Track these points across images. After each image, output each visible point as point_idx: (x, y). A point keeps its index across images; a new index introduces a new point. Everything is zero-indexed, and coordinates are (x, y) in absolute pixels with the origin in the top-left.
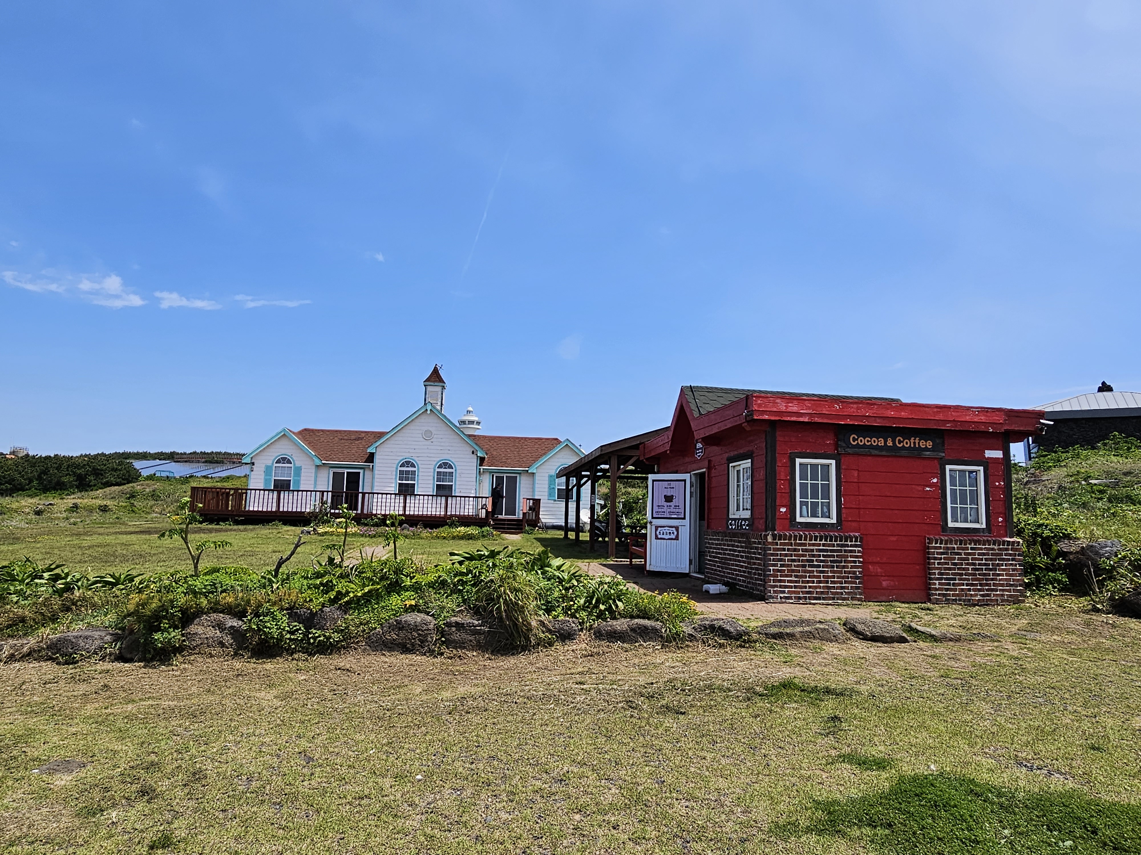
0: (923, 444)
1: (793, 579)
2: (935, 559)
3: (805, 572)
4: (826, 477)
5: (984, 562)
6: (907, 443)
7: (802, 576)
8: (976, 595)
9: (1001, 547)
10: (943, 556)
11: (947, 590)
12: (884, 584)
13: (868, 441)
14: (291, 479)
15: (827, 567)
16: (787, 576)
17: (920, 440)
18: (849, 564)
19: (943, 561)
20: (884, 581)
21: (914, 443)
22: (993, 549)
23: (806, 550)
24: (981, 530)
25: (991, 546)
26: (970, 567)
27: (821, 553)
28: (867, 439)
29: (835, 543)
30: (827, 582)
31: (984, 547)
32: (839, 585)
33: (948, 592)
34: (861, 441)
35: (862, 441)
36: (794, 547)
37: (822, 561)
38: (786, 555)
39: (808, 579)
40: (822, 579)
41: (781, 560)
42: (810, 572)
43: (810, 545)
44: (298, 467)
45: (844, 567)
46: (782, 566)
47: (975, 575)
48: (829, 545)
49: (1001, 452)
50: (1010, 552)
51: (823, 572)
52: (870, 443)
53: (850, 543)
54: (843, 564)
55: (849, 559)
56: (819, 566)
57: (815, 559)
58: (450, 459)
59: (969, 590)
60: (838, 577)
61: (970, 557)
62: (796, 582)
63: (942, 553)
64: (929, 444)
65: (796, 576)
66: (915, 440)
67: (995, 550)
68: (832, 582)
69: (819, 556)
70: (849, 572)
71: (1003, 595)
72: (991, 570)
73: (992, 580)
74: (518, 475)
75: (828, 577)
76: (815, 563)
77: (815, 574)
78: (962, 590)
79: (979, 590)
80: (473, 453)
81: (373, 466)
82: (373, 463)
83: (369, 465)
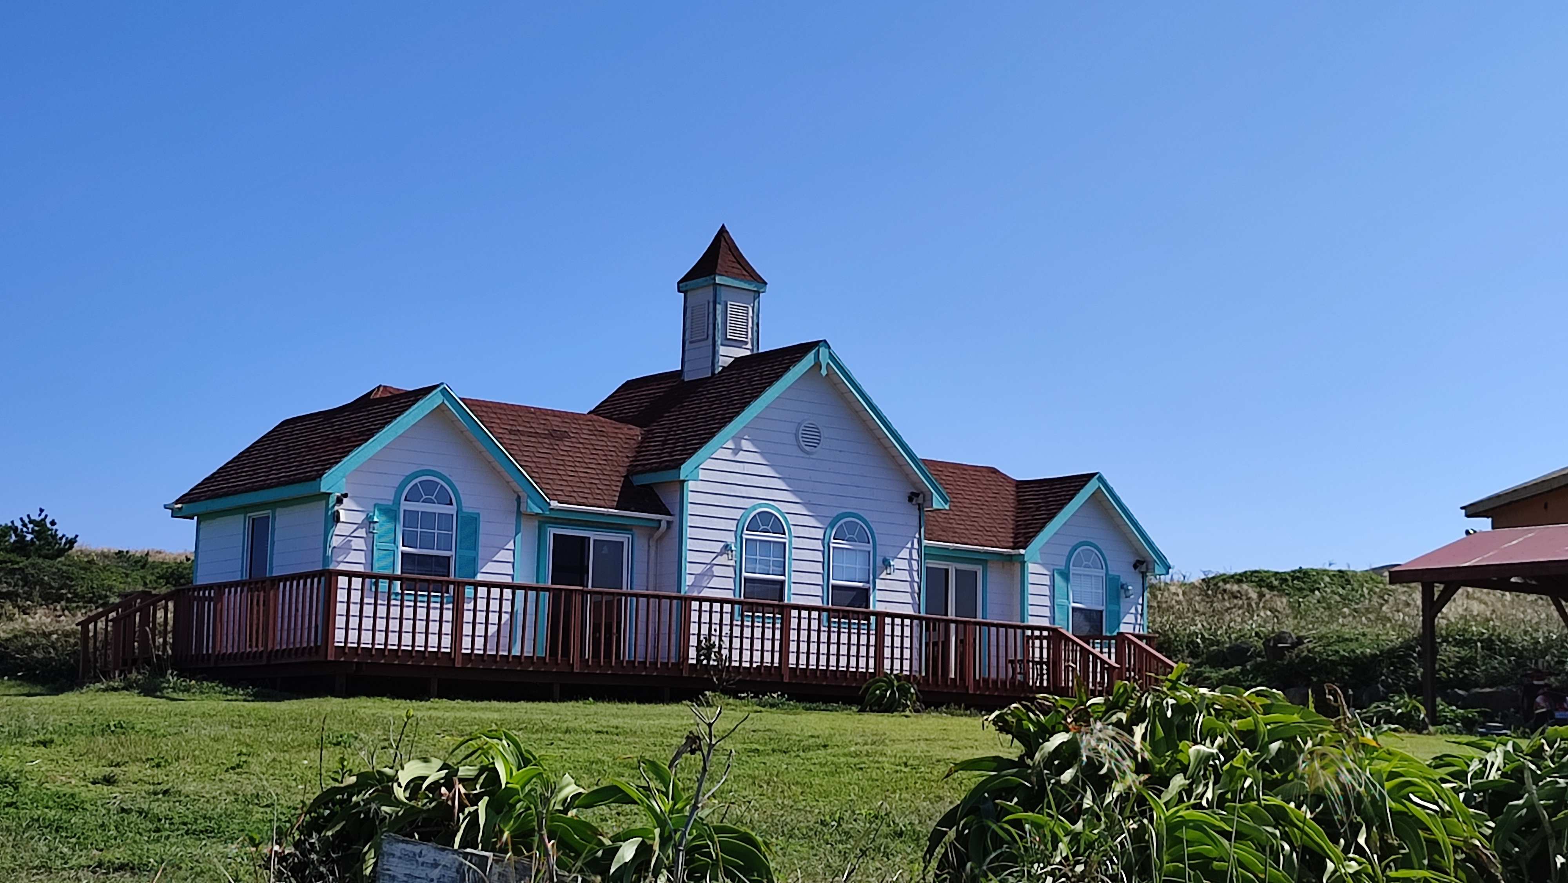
14: (452, 553)
44: (469, 516)
58: (863, 514)
74: (979, 569)
80: (910, 500)
81: (669, 523)
82: (669, 514)
83: (660, 521)
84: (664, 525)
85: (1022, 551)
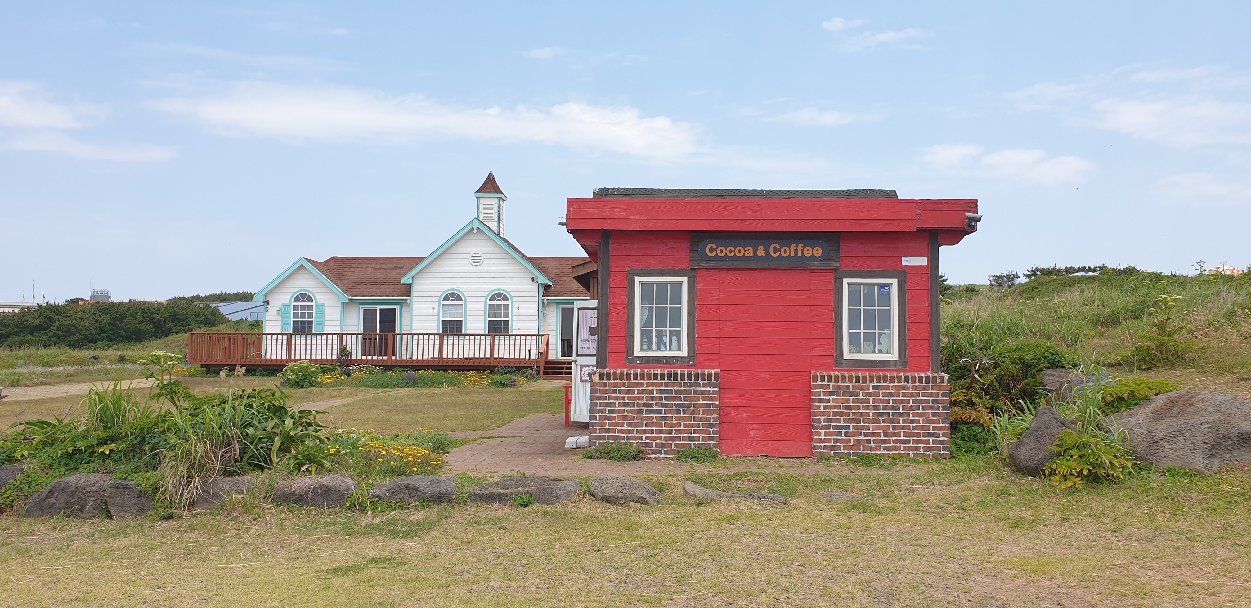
0: (808, 252)
1: (625, 427)
2: (821, 401)
3: (641, 420)
4: (677, 299)
5: (891, 404)
6: (786, 252)
7: (636, 425)
8: (878, 448)
9: (917, 384)
10: (831, 398)
11: (837, 441)
12: (752, 434)
13: (731, 251)
14: (313, 319)
15: (670, 412)
16: (617, 424)
17: (804, 247)
18: (701, 409)
19: (831, 403)
20: (750, 430)
21: (796, 251)
22: (904, 388)
23: (643, 392)
24: (892, 363)
25: (902, 384)
26: (871, 412)
27: (664, 396)
28: (729, 249)
29: (682, 382)
30: (670, 432)
31: (891, 385)
32: (685, 435)
33: (838, 444)
34: (721, 251)
35: (723, 251)
36: (627, 388)
37: (663, 405)
38: (617, 398)
39: (645, 428)
40: (664, 428)
41: (609, 405)
42: (648, 419)
43: (648, 385)
44: (320, 305)
45: (693, 412)
46: (611, 411)
47: (877, 421)
48: (673, 385)
49: (926, 258)
50: (930, 391)
51: (665, 419)
52: (733, 254)
53: (701, 382)
54: (692, 408)
55: (701, 402)
56: (660, 412)
57: (654, 402)
58: (505, 289)
59: (869, 441)
60: (685, 426)
61: (871, 398)
62: (629, 431)
63: (831, 394)
64: (818, 252)
65: (630, 425)
66: (797, 246)
67: (908, 388)
68: (677, 432)
69: (661, 399)
70: (701, 419)
71: (917, 448)
72: (901, 415)
73: (903, 428)
75: (672, 425)
76: (655, 408)
77: (654, 421)
78: (858, 441)
79: (884, 442)
80: (533, 280)
81: (410, 300)
82: (410, 297)
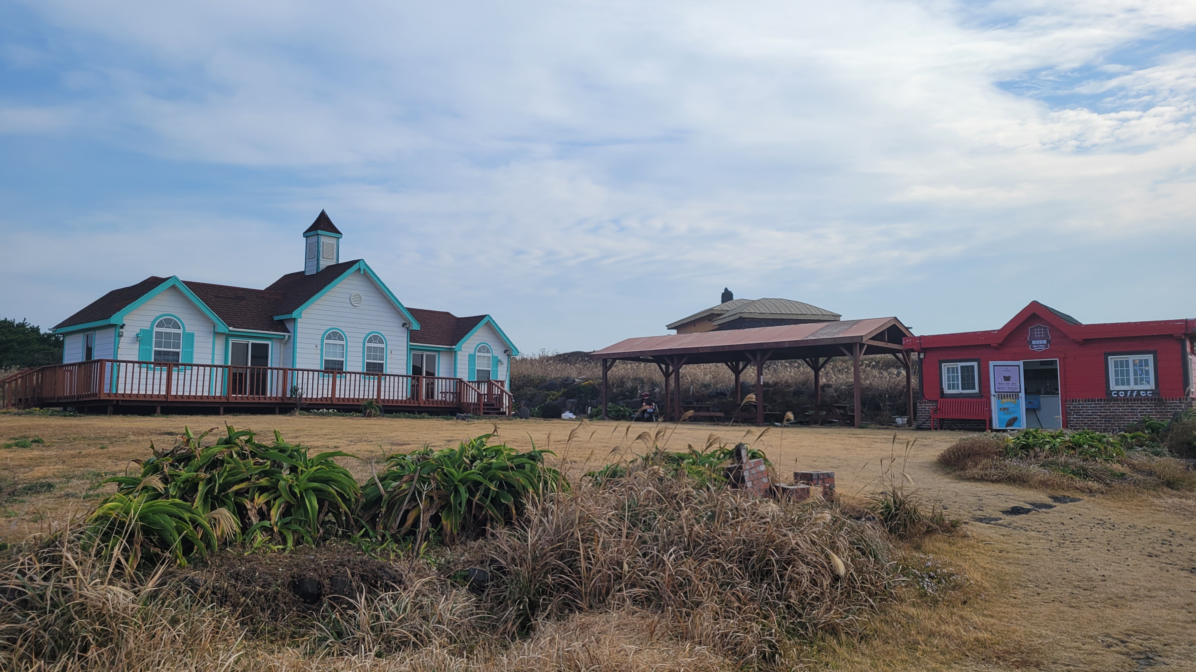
14: (180, 350)
44: (189, 334)
58: (380, 332)
74: (437, 354)
80: (403, 326)
81: (289, 336)
82: (289, 332)
83: (285, 336)
84: (287, 337)
85: (454, 347)
